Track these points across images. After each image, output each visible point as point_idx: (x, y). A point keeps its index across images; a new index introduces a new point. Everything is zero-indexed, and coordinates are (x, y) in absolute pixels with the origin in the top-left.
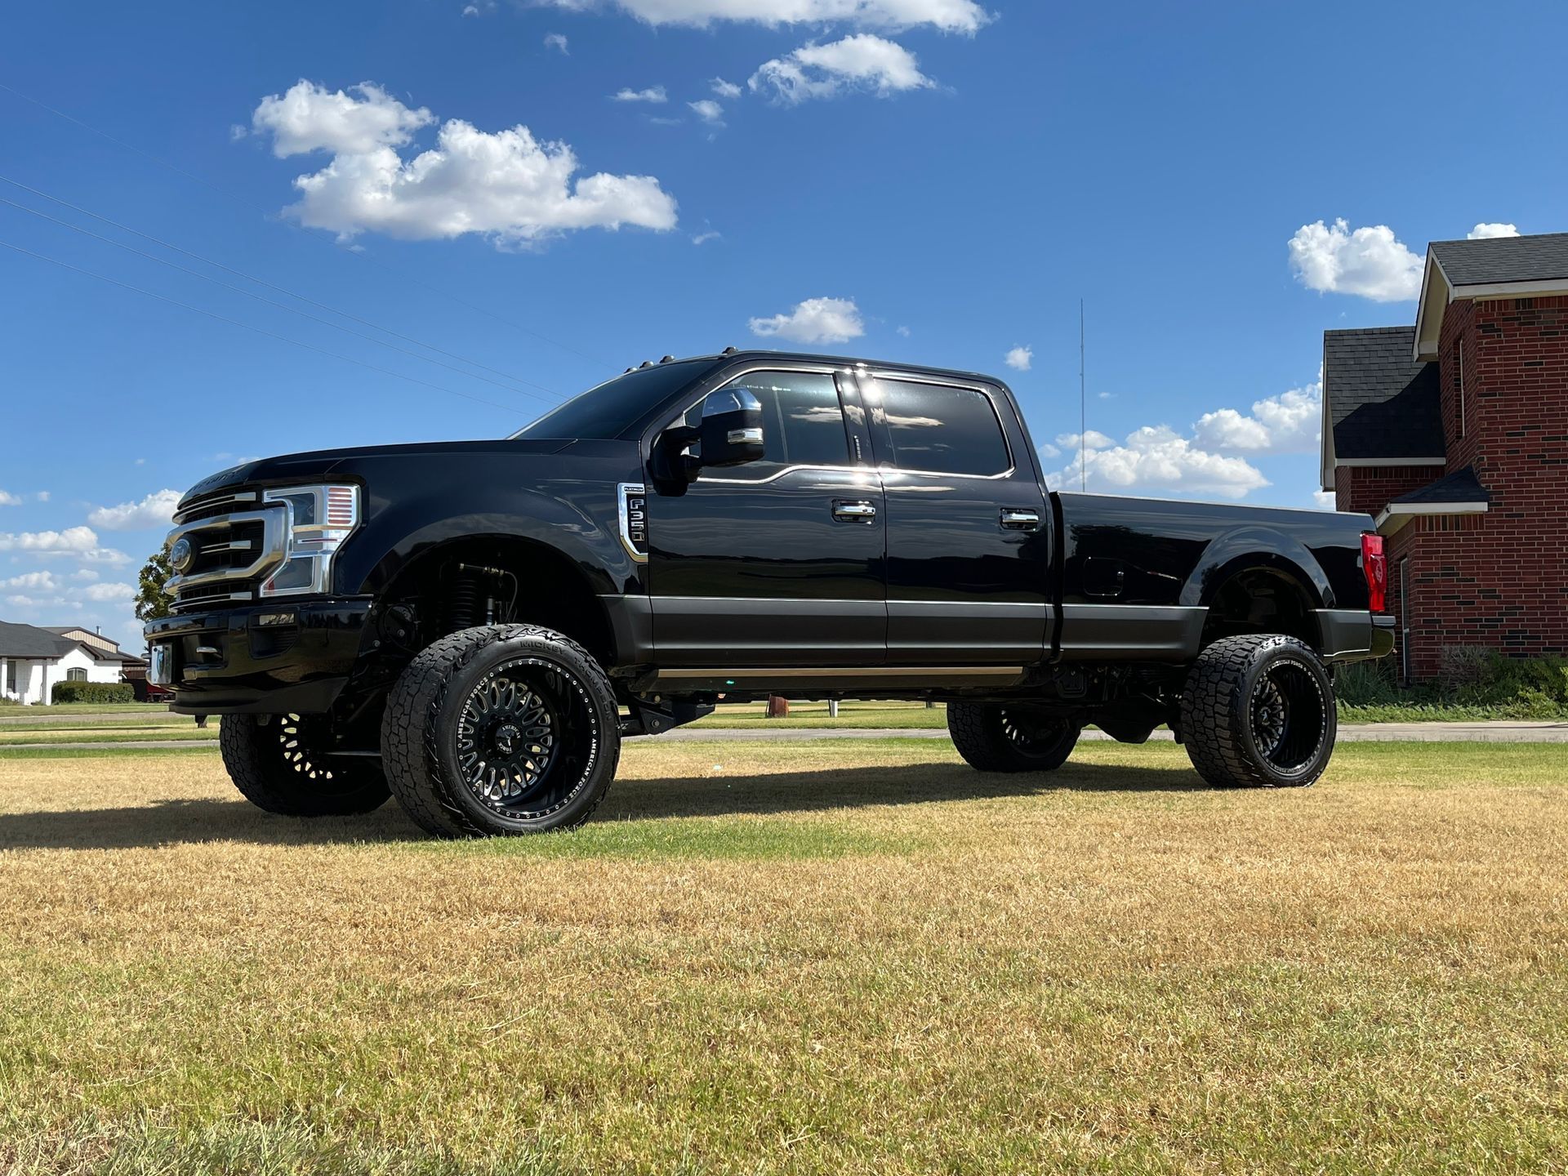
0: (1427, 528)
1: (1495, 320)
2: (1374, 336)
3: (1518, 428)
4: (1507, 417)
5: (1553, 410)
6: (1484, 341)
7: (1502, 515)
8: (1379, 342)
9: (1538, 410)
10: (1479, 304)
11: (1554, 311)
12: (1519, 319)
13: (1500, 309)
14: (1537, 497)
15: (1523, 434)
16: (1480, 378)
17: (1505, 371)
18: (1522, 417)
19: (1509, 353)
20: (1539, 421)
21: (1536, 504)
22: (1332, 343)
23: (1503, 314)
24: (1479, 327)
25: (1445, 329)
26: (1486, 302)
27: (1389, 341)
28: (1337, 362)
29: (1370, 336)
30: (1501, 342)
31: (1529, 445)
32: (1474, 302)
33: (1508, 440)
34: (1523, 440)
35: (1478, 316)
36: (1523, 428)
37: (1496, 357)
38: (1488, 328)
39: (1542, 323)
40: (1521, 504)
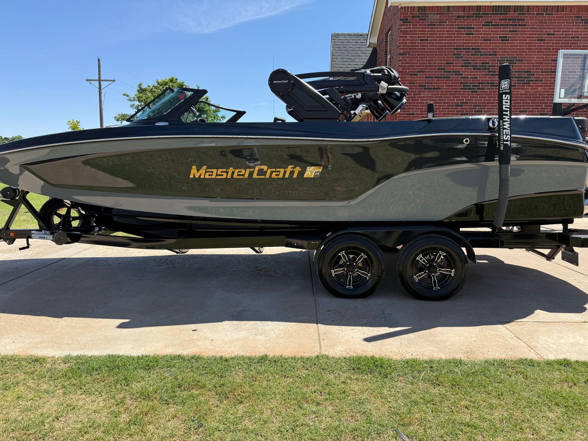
0: (372, 120)
1: (409, 17)
2: (351, 36)
3: (415, 72)
4: (411, 66)
5: (431, 63)
6: (403, 27)
7: (405, 114)
8: (353, 38)
9: (424, 63)
10: (402, 8)
11: (434, 14)
12: (419, 17)
13: (411, 11)
14: (421, 106)
15: (417, 75)
16: (400, 46)
17: (411, 43)
18: (417, 66)
19: (413, 34)
20: (425, 69)
21: (420, 109)
22: (334, 38)
23: (412, 14)
24: (401, 20)
25: (381, 31)
26: (405, 7)
27: (357, 39)
28: (336, 46)
29: (350, 36)
30: (410, 28)
31: (419, 80)
32: (400, 7)
33: (411, 78)
34: (417, 77)
35: (401, 14)
36: (418, 72)
37: (408, 36)
38: (405, 21)
39: (429, 19)
40: (414, 109)
